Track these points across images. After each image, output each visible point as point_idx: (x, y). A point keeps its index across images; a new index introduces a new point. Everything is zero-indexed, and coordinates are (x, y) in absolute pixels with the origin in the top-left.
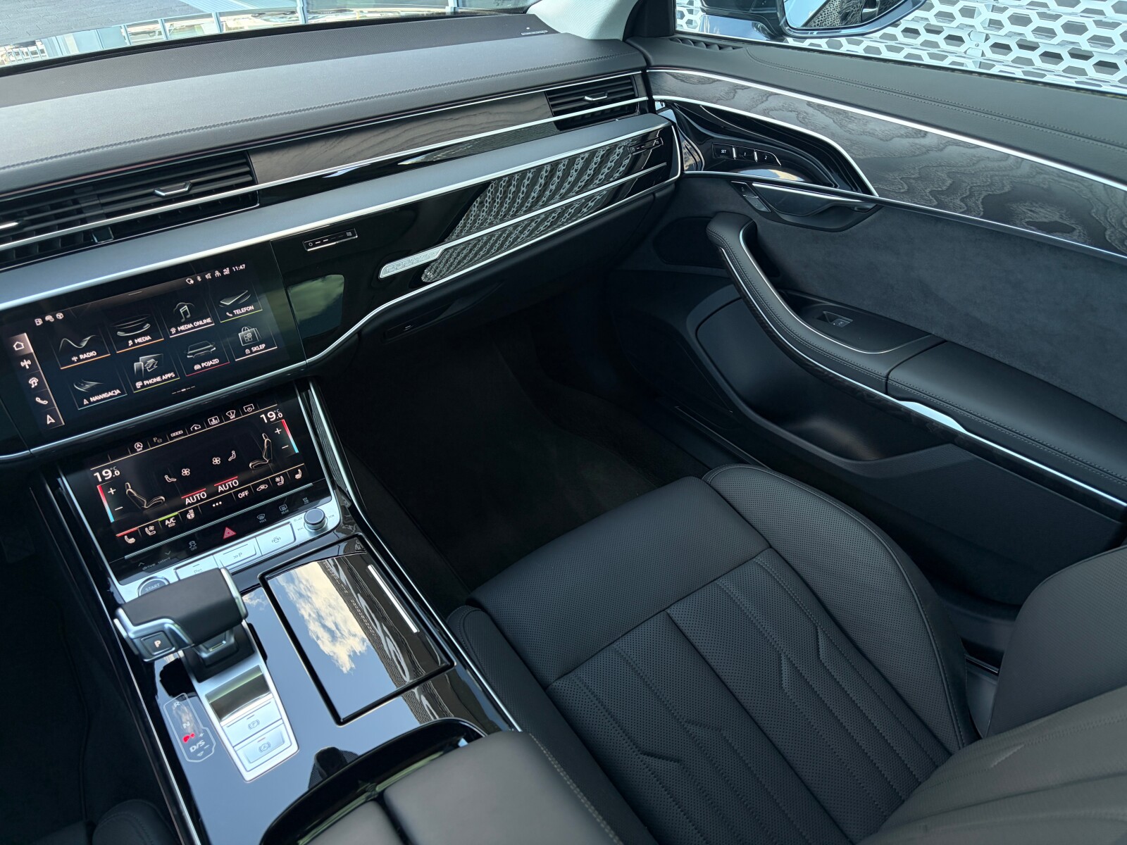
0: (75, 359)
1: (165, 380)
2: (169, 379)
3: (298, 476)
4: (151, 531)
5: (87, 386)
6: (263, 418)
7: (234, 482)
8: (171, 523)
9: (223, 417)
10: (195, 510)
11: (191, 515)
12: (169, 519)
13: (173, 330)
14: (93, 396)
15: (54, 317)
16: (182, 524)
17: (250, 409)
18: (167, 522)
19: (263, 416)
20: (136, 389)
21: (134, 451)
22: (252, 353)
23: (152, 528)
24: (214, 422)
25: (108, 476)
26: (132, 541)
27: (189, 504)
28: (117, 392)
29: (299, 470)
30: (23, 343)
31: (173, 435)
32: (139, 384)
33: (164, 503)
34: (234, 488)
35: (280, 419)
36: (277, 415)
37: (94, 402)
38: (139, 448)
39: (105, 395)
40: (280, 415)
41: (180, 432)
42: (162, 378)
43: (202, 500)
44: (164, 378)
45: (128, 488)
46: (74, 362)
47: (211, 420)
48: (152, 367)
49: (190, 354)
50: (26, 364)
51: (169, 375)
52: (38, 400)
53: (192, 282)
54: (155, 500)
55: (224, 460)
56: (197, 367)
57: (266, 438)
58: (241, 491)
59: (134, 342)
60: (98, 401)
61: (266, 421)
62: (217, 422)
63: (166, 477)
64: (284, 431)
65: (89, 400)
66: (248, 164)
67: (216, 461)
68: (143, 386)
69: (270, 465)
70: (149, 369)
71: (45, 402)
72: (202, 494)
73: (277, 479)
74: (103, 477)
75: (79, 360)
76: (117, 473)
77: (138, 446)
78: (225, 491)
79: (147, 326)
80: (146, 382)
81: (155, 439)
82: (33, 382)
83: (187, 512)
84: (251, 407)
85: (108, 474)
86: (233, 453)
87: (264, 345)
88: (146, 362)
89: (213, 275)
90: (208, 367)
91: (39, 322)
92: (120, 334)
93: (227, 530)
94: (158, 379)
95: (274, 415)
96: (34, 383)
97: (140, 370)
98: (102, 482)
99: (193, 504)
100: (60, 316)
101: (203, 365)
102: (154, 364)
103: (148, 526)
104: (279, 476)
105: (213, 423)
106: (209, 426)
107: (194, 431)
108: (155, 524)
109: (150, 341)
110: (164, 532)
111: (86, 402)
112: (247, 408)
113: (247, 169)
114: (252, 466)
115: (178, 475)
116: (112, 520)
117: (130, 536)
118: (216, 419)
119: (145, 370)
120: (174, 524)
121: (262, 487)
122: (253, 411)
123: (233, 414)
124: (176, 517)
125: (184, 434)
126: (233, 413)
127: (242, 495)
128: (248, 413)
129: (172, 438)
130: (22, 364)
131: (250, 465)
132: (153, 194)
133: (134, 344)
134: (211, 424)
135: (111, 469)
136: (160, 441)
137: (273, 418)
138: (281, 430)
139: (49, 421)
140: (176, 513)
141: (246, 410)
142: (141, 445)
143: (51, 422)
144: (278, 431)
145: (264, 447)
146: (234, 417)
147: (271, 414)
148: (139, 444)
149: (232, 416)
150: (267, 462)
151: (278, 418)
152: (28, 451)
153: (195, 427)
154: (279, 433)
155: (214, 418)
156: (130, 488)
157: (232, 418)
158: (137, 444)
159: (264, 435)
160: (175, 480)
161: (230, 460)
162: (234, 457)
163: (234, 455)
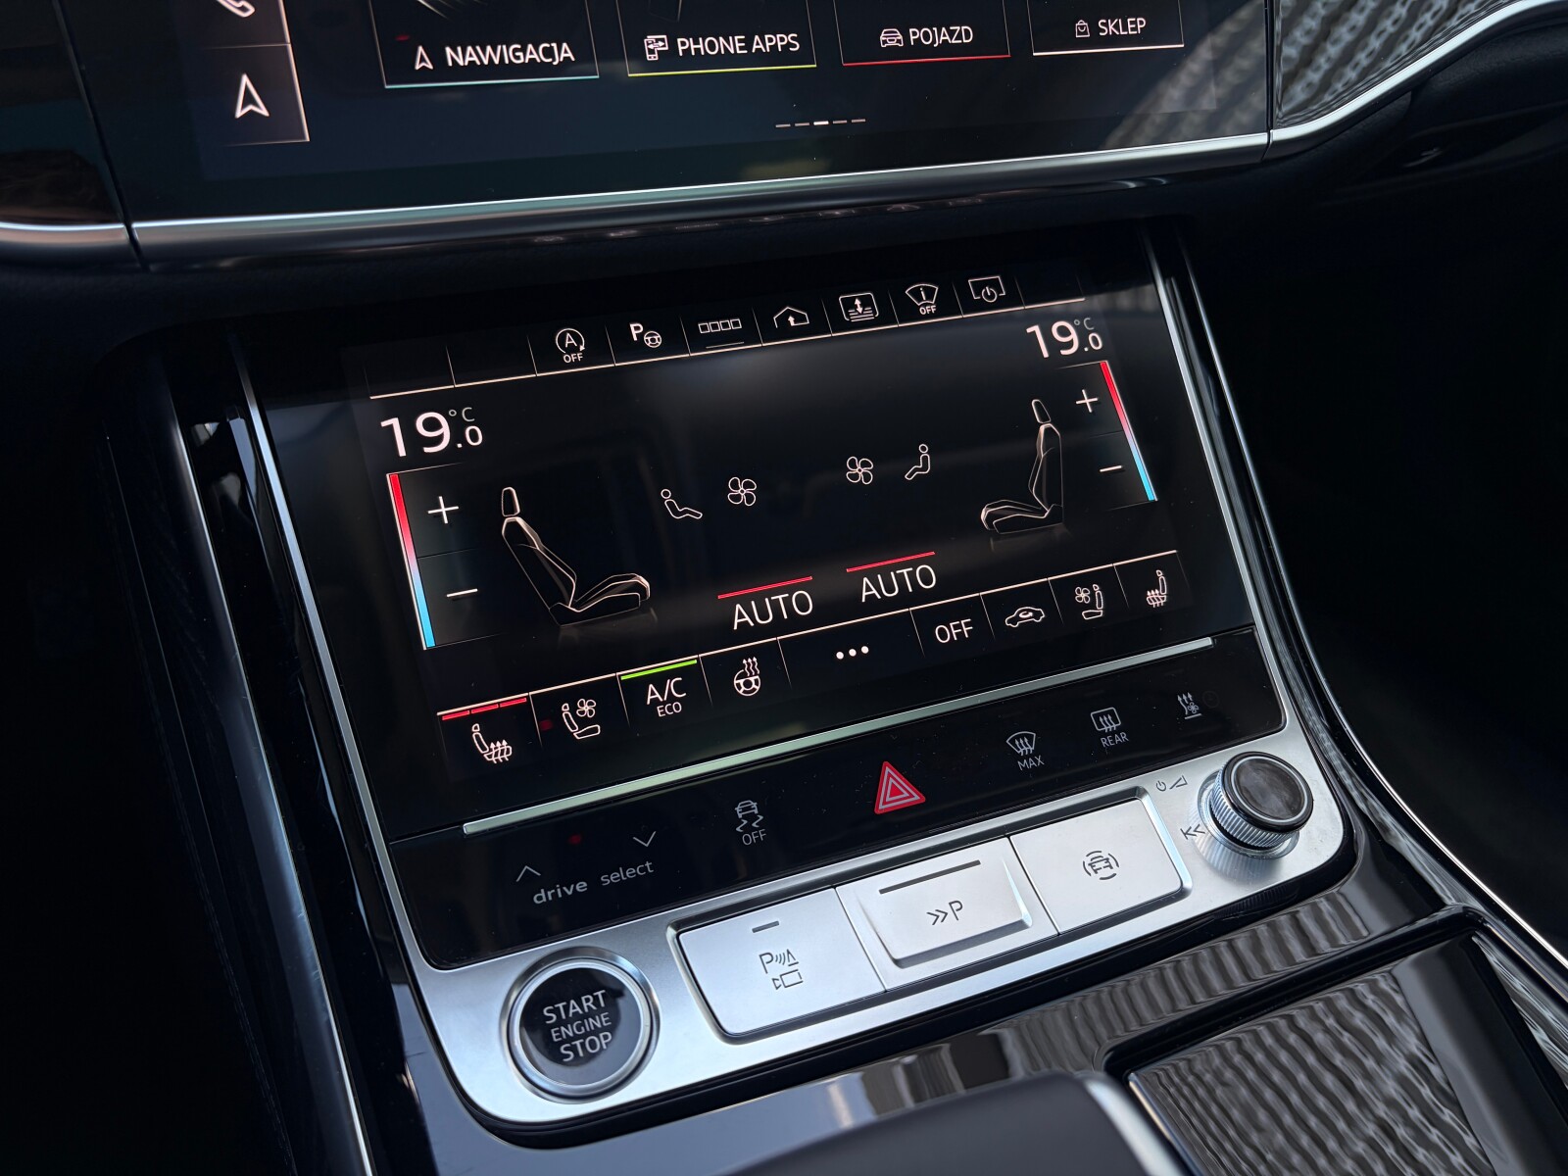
1: (760, 58)
2: (774, 56)
3: (1156, 597)
4: (583, 722)
6: (1034, 334)
7: (917, 572)
8: (665, 699)
9: (892, 302)
10: (765, 655)
11: (748, 683)
12: (659, 680)
14: (461, 42)
16: (711, 712)
17: (989, 291)
18: (652, 693)
19: (1036, 329)
20: (639, 60)
21: (550, 357)
22: (1096, 40)
23: (587, 708)
24: (860, 312)
25: (439, 440)
26: (499, 751)
27: (747, 634)
28: (565, 53)
29: (1160, 574)
31: (708, 328)
32: (655, 44)
33: (647, 604)
34: (920, 595)
35: (1095, 355)
36: (1083, 342)
37: (458, 72)
38: (572, 349)
39: (508, 53)
40: (1096, 342)
41: (733, 324)
42: (749, 44)
43: (796, 622)
44: (757, 45)
45: (511, 510)
47: (850, 304)
51: (780, 40)
54: (615, 588)
55: (889, 473)
56: (890, 38)
57: (1044, 418)
58: (947, 614)
60: (472, 70)
61: (1046, 354)
62: (869, 316)
63: (667, 497)
64: (1104, 406)
65: (438, 57)
67: (860, 470)
68: (669, 58)
69: (1059, 529)
72: (794, 597)
73: (1082, 595)
74: (413, 441)
76: (475, 436)
77: (569, 341)
78: (886, 604)
80: (684, 44)
81: (635, 329)
83: (733, 663)
84: (994, 284)
85: (438, 431)
86: (924, 450)
87: (1141, 23)
90: (930, 51)
93: (890, 777)
94: (735, 45)
95: (1074, 336)
98: (407, 462)
99: (759, 632)
101: (915, 34)
103: (572, 696)
104: (1086, 581)
105: (856, 319)
106: (840, 323)
107: (785, 330)
108: (603, 694)
111: (422, 61)
112: (984, 284)
114: (991, 516)
115: (712, 496)
116: (428, 640)
117: (496, 725)
118: (866, 302)
120: (678, 708)
121: (1026, 615)
122: (1002, 303)
123: (929, 296)
124: (690, 679)
125: (748, 334)
126: (930, 293)
127: (949, 633)
128: (982, 306)
129: (701, 342)
131: (983, 516)
134: (848, 315)
135: (453, 413)
136: (652, 340)
137: (1069, 345)
138: (1096, 399)
139: (244, 106)
140: (690, 661)
141: (978, 293)
142: (579, 341)
143: (251, 111)
144: (1087, 401)
145: (1035, 452)
146: (933, 310)
147: (1064, 332)
148: (571, 333)
149: (925, 305)
150: (1046, 514)
151: (1086, 349)
152: (121, 226)
153: (791, 319)
154: (1090, 411)
155: (860, 298)
156: (519, 511)
157: (923, 311)
158: (564, 334)
159: (1036, 403)
160: (698, 515)
161: (909, 476)
162: (925, 468)
163: (925, 458)
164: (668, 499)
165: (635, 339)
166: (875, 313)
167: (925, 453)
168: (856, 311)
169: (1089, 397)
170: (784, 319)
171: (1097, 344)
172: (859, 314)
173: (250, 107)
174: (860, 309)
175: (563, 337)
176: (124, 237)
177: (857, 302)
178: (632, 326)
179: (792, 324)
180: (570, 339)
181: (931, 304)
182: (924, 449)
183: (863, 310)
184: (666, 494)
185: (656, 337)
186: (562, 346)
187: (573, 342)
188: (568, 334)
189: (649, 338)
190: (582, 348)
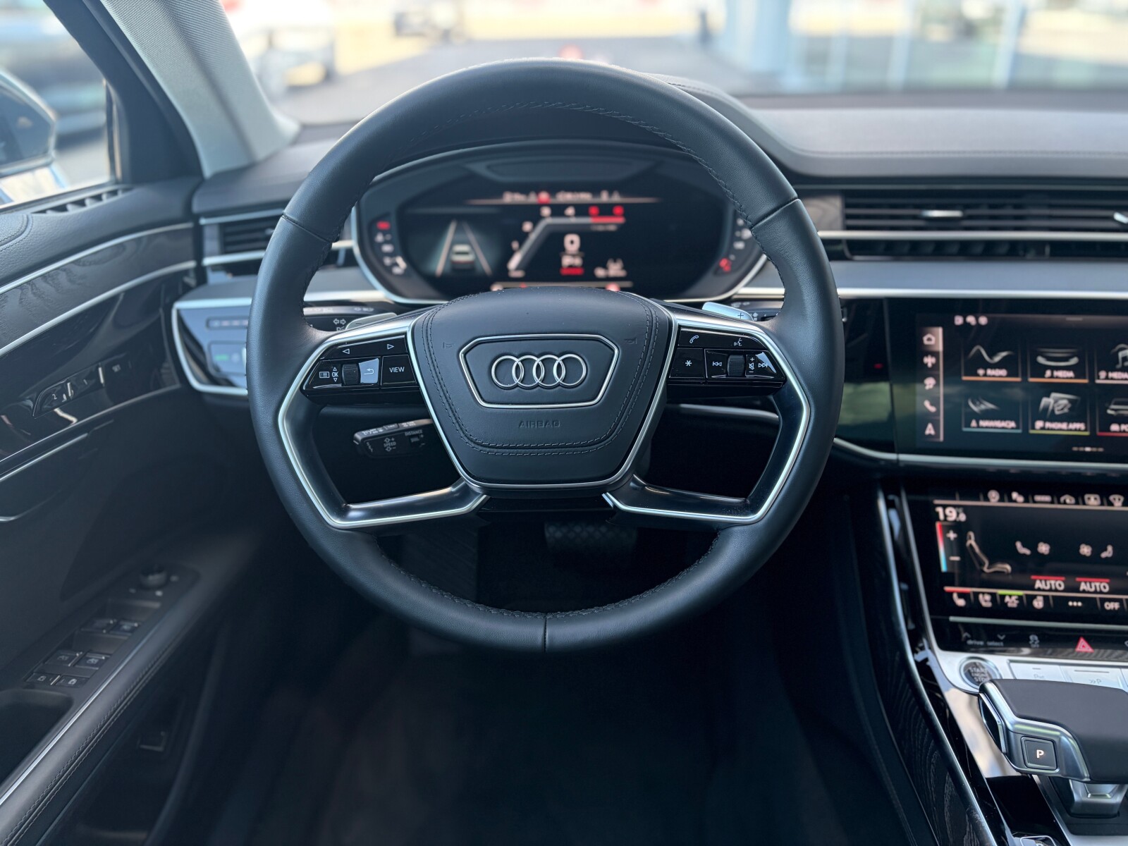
0: (981, 372)
1: (1071, 430)
2: (1075, 430)
4: (986, 601)
5: (983, 407)
7: (1103, 585)
8: (1012, 602)
9: (1105, 500)
10: (1046, 598)
11: (1038, 604)
12: (1010, 596)
13: (1103, 374)
14: (985, 419)
15: (977, 319)
16: (1025, 609)
18: (1008, 599)
20: (1033, 428)
21: (987, 499)
23: (988, 598)
24: (1093, 502)
25: (951, 517)
26: (961, 602)
27: (1039, 589)
28: (1012, 424)
30: (935, 339)
31: (1038, 498)
32: (1039, 424)
33: (1008, 574)
34: (1102, 592)
37: (983, 427)
38: (994, 498)
39: (997, 424)
41: (1048, 498)
42: (1068, 425)
43: (1057, 590)
44: (1070, 427)
45: (970, 538)
46: (978, 375)
47: (1089, 499)
48: (1062, 409)
49: (1113, 410)
50: (929, 361)
51: (1077, 426)
52: (927, 404)
54: (999, 567)
55: (1096, 553)
58: (1110, 600)
59: (1052, 373)
60: (987, 427)
62: (1097, 503)
63: (1019, 545)
65: (978, 423)
67: (1085, 550)
68: (1043, 428)
70: (1058, 410)
71: (932, 409)
72: (1058, 583)
74: (945, 516)
75: (985, 375)
76: (963, 517)
77: (994, 495)
78: (1089, 592)
79: (1074, 361)
80: (1048, 425)
83: (1034, 597)
85: (952, 514)
86: (1110, 548)
88: (1058, 402)
91: (959, 320)
92: (1041, 360)
93: (1082, 642)
94: (1064, 426)
97: (1046, 409)
98: (943, 521)
99: (1044, 590)
100: (983, 320)
101: (1122, 427)
102: (1065, 406)
103: (984, 593)
106: (1084, 503)
107: (1065, 503)
108: (993, 595)
109: (1071, 378)
110: (999, 608)
111: (974, 423)
115: (1033, 548)
116: (944, 568)
117: (961, 595)
118: (1095, 499)
119: (1053, 411)
120: (1015, 606)
123: (1120, 501)
124: (1020, 598)
125: (1052, 502)
126: (1119, 499)
127: (1110, 606)
129: (1036, 502)
130: (926, 360)
131: (1127, 574)
132: (1112, 219)
133: (1052, 377)
134: (1088, 502)
135: (957, 510)
136: (1021, 499)
139: (928, 431)
140: (1021, 593)
142: (997, 496)
143: (930, 433)
146: (1121, 505)
148: (994, 493)
149: (1117, 503)
152: (896, 455)
153: (1068, 500)
155: (1093, 497)
156: (973, 539)
158: (992, 493)
160: (1028, 552)
161: (1103, 555)
162: (1110, 554)
163: (1111, 551)
168: (1091, 501)
170: (1065, 501)
178: (1014, 494)
181: (1120, 503)
189: (1018, 498)
190: (998, 498)
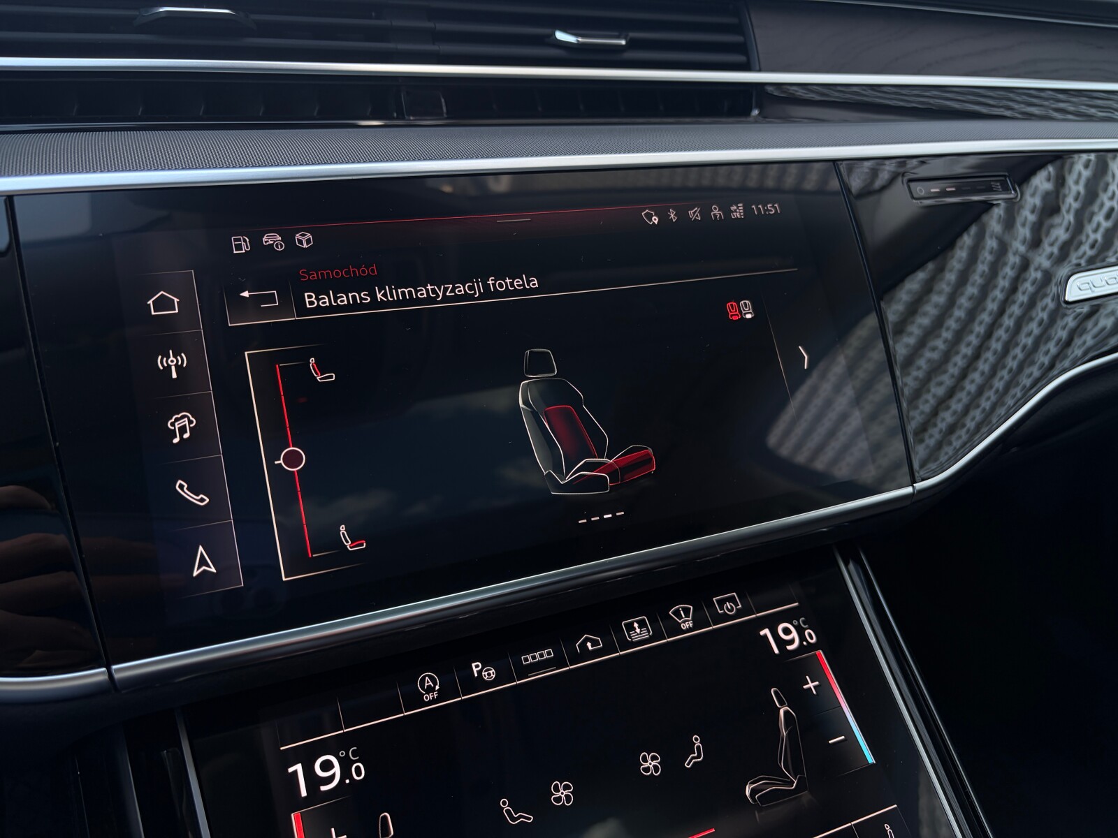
6: (765, 636)
9: (661, 621)
15: (288, 239)
17: (729, 605)
19: (766, 632)
21: (414, 699)
24: (639, 633)
25: (331, 778)
29: (888, 828)
30: (179, 300)
31: (529, 659)
35: (811, 647)
36: (802, 638)
38: (430, 690)
40: (811, 637)
41: (547, 654)
45: (386, 834)
47: (630, 627)
50: (172, 363)
52: (182, 488)
53: (655, 220)
55: (671, 762)
57: (782, 703)
61: (776, 651)
62: (645, 636)
64: (824, 687)
66: (739, 29)
67: (650, 764)
69: (806, 796)
71: (201, 500)
74: (312, 783)
76: (359, 772)
77: (428, 683)
81: (476, 667)
82: (182, 424)
84: (732, 600)
85: (330, 769)
89: (706, 212)
91: (241, 244)
95: (794, 634)
96: (183, 430)
98: (308, 801)
100: (304, 239)
105: (636, 639)
106: (625, 643)
112: (725, 601)
113: (738, 39)
114: (753, 792)
115: (539, 800)
118: (642, 624)
122: (740, 614)
123: (687, 615)
125: (557, 662)
126: (687, 611)
128: (726, 618)
129: (525, 671)
130: (161, 363)
131: (748, 793)
134: (630, 637)
135: (342, 754)
136: (490, 674)
137: (792, 642)
138: (817, 683)
139: (198, 569)
141: (722, 608)
142: (435, 684)
143: (204, 571)
144: (811, 685)
145: (779, 731)
146: (691, 625)
147: (787, 631)
148: (431, 677)
149: (684, 622)
150: (795, 785)
151: (805, 643)
152: (104, 669)
153: (589, 644)
154: (815, 692)
155: (637, 622)
156: (392, 833)
157: (684, 626)
158: (424, 677)
159: (775, 692)
160: (529, 819)
161: (688, 765)
162: (699, 756)
163: (698, 747)
164: (506, 807)
165: (476, 675)
166: (649, 632)
167: (698, 743)
168: (636, 632)
169: (812, 682)
170: (583, 645)
171: (812, 638)
172: (638, 635)
173: (204, 568)
174: (638, 630)
175: (423, 680)
176: (106, 677)
177: (636, 625)
178: (473, 665)
179: (590, 648)
180: (428, 682)
181: (689, 621)
182: (696, 739)
183: (641, 631)
184: (504, 803)
185: (491, 672)
186: (423, 689)
187: (431, 683)
188: (427, 678)
189: (486, 673)
190: (437, 687)
